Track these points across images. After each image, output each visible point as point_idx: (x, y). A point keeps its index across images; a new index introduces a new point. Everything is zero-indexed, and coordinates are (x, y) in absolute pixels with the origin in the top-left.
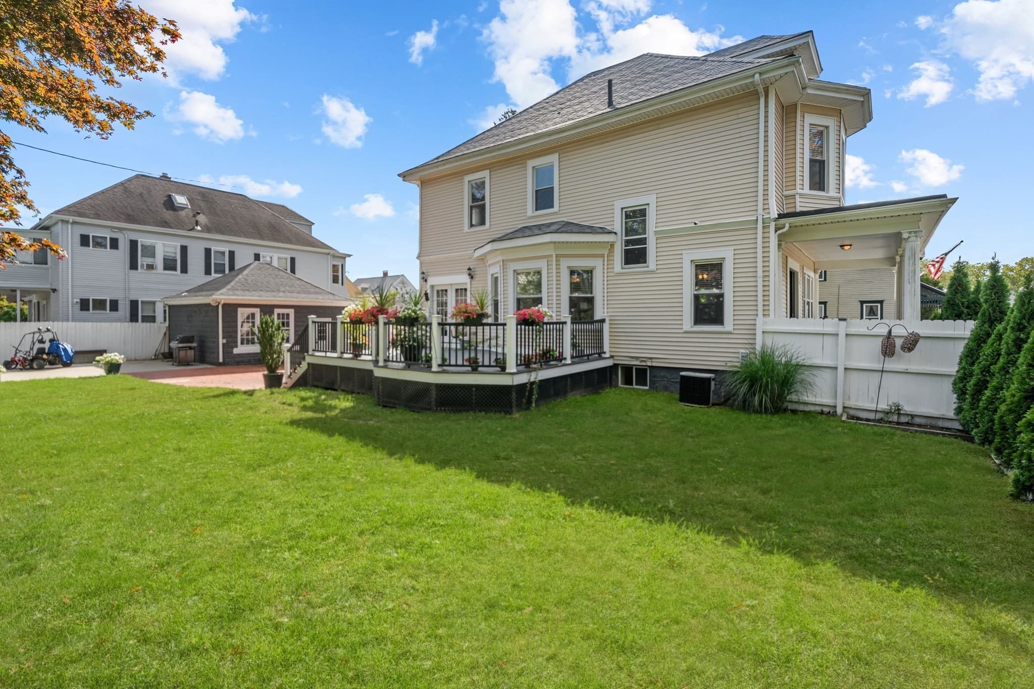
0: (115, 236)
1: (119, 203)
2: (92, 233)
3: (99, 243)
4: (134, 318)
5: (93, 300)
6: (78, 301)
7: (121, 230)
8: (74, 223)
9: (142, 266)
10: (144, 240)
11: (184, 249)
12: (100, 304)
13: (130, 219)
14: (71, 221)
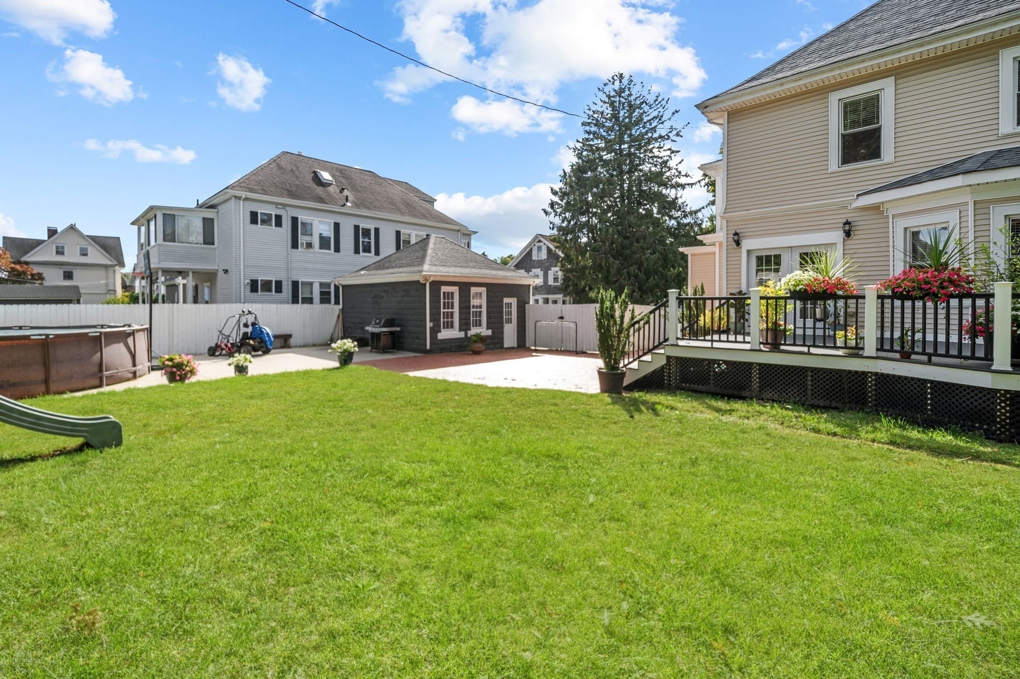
0: (279, 212)
2: (261, 209)
3: (266, 221)
4: (295, 300)
5: (261, 280)
6: (249, 281)
7: (284, 206)
8: (246, 199)
9: (302, 244)
10: (303, 217)
11: (337, 226)
12: (267, 286)
13: (292, 195)
14: (244, 196)
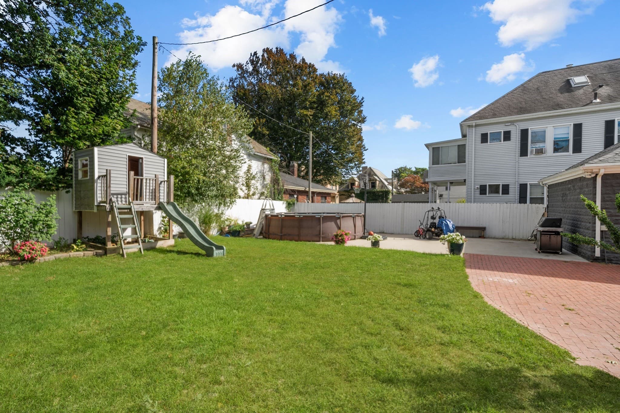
0: (507, 129)
1: (515, 101)
2: (489, 130)
3: (496, 137)
4: (522, 199)
5: (489, 185)
6: (479, 187)
7: (512, 122)
8: (477, 126)
9: (532, 152)
10: (533, 127)
11: (578, 128)
12: (495, 189)
13: (522, 110)
14: (474, 124)
